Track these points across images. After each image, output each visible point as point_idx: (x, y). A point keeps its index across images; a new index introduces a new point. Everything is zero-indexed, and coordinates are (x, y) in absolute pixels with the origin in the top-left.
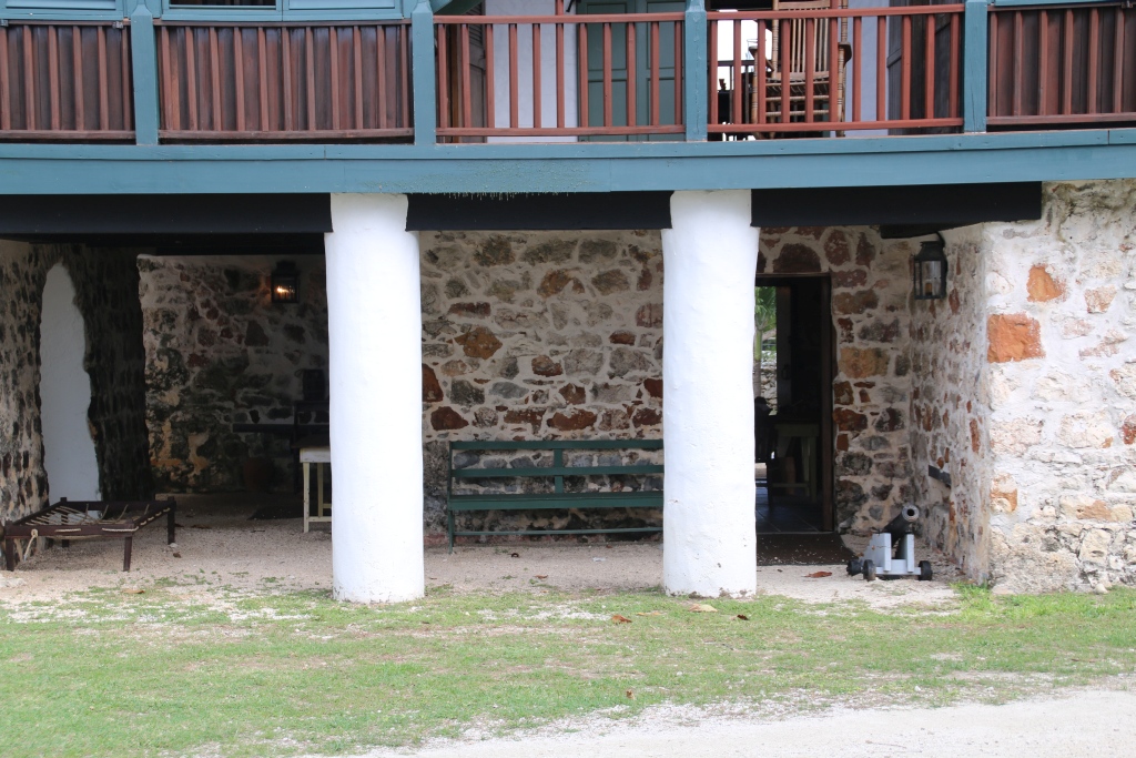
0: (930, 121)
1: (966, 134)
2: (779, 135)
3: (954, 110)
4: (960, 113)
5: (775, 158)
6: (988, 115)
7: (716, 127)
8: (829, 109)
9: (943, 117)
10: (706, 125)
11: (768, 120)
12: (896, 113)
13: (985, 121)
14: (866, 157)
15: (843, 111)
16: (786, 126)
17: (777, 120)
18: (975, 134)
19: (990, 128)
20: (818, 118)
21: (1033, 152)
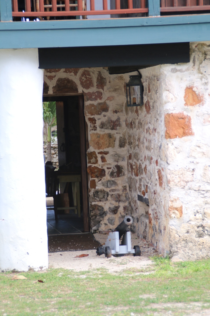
0: (131, 10)
1: (150, 17)
2: (52, 18)
3: (143, 4)
4: (147, 5)
5: (50, 31)
6: (161, 6)
7: (17, 13)
8: (78, 3)
9: (138, 8)
10: (11, 12)
11: (45, 9)
12: (113, 6)
13: (160, 10)
14: (98, 30)
15: (85, 4)
16: (55, 13)
17: (51, 9)
18: (155, 17)
19: (162, 14)
20: (73, 9)
21: (184, 26)
